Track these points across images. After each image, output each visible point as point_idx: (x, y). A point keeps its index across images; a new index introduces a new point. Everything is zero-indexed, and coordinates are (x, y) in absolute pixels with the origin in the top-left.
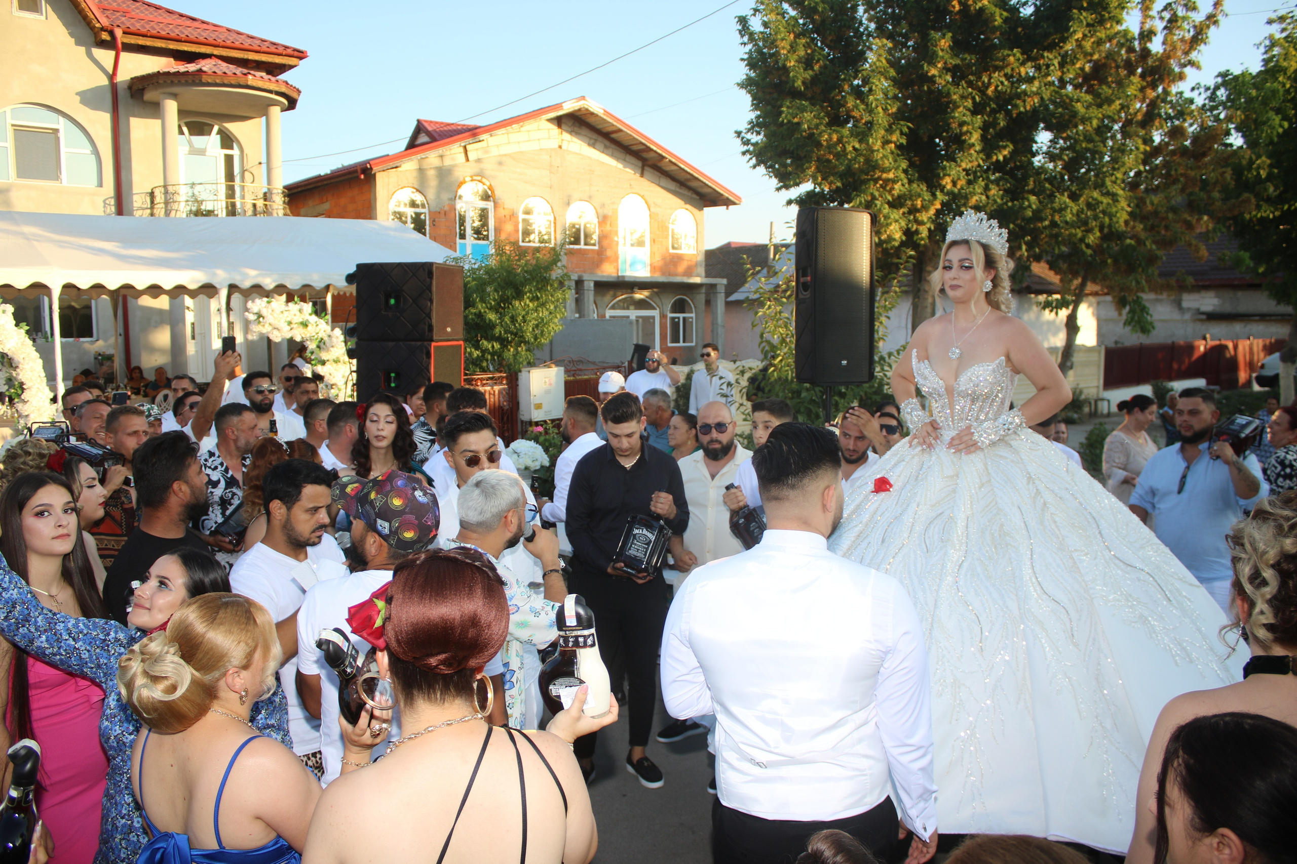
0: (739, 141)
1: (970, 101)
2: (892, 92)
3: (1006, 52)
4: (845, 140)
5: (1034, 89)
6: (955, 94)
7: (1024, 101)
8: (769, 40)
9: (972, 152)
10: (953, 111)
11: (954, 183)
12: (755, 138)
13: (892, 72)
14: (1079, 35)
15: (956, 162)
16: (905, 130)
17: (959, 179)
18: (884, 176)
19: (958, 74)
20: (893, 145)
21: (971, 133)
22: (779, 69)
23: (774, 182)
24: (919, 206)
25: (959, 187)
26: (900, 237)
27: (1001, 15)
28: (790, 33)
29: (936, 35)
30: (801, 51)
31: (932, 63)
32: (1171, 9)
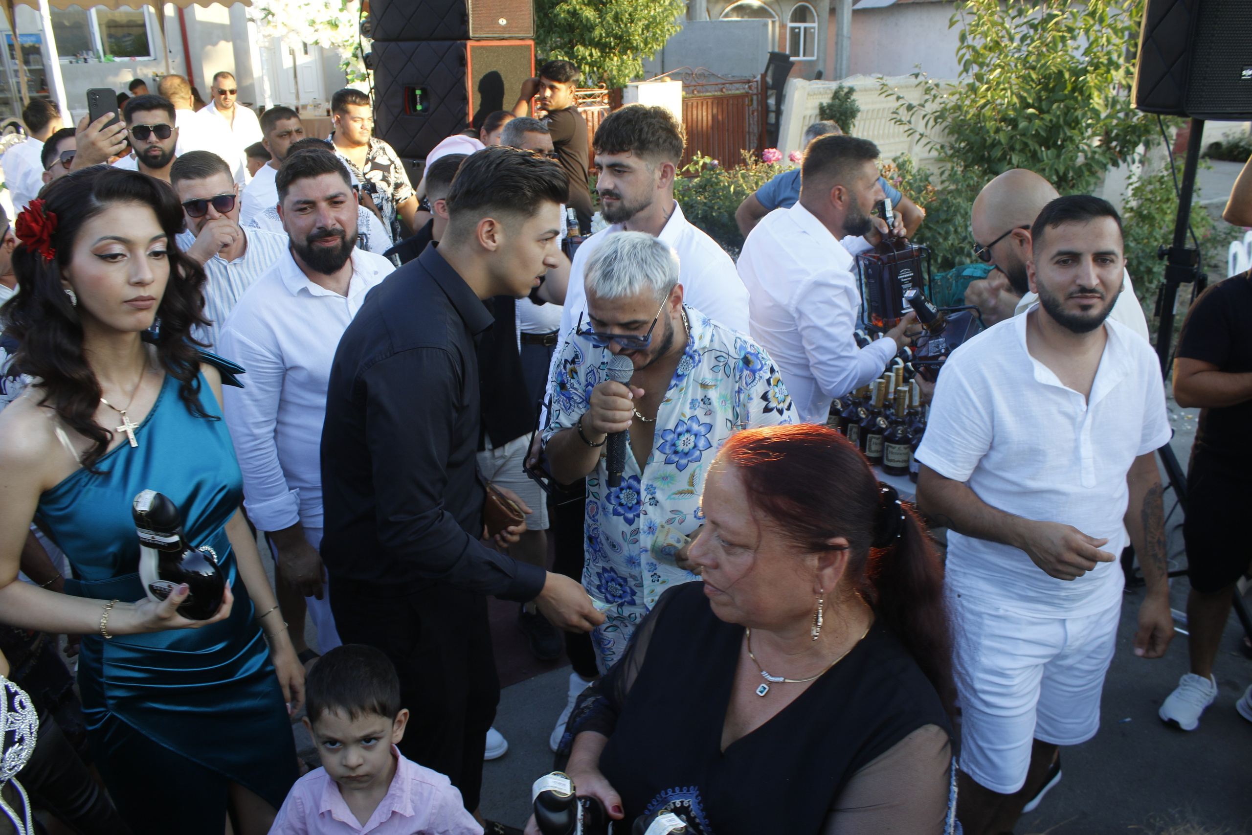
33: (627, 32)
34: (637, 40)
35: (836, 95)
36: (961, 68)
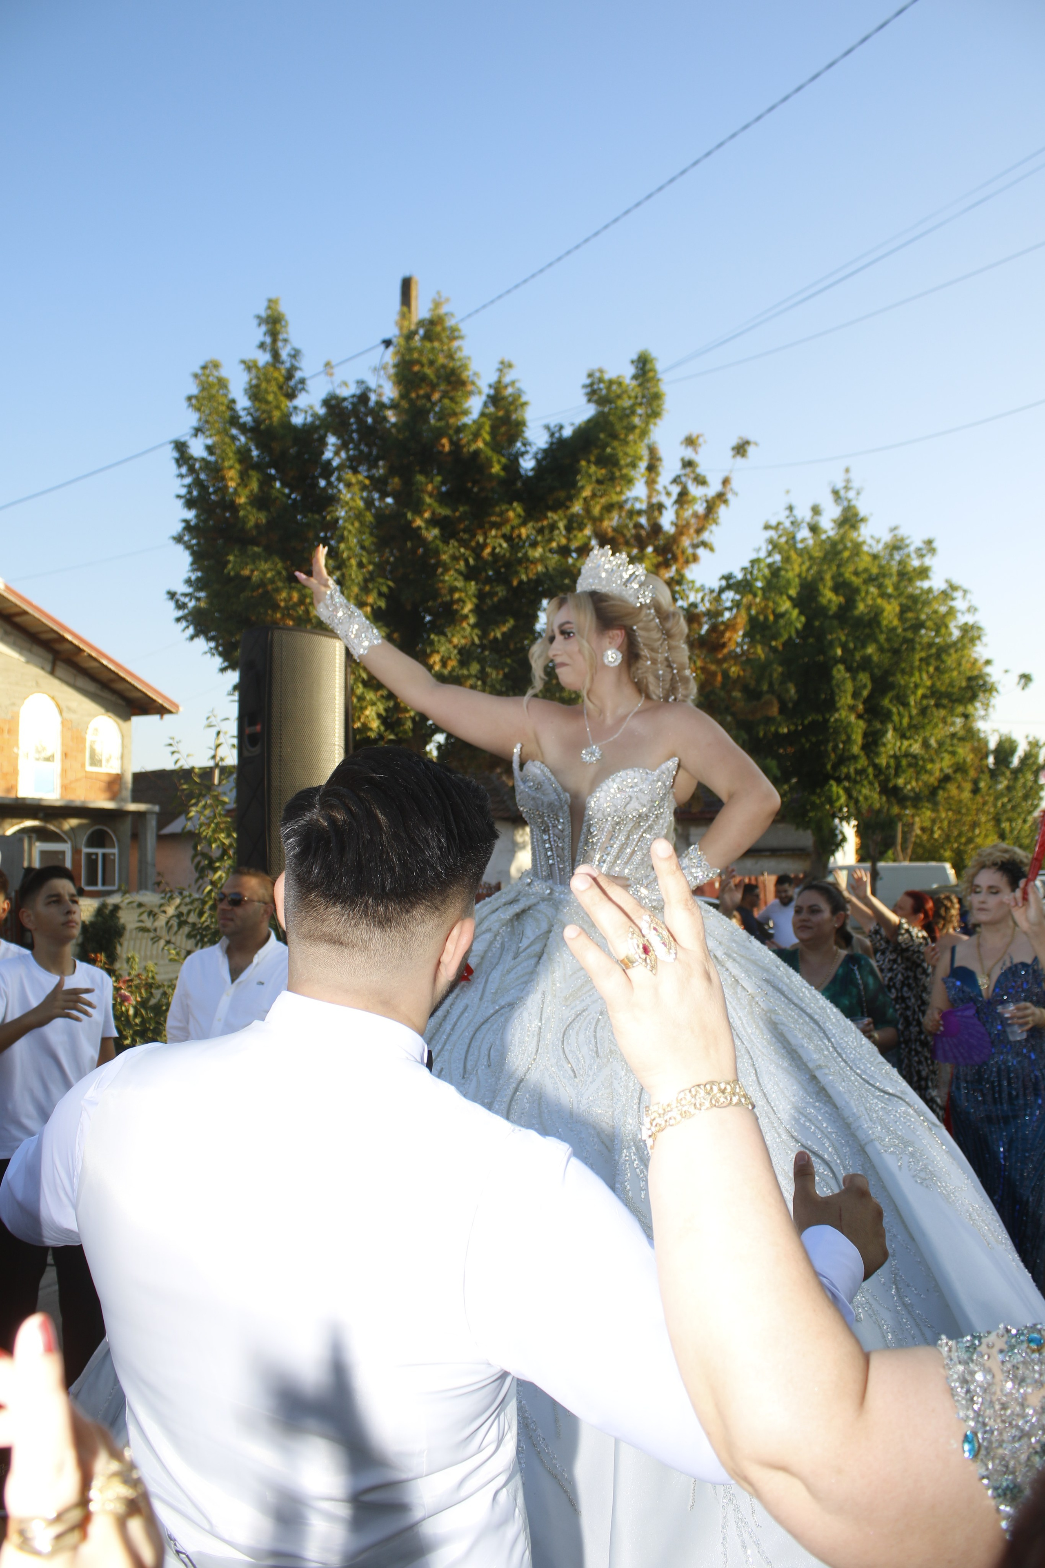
0: (172, 604)
1: (462, 563)
2: (369, 541)
3: (504, 507)
5: (538, 555)
6: (445, 553)
7: (526, 568)
8: (214, 470)
9: (465, 625)
10: (442, 574)
11: (444, 663)
12: (193, 601)
13: (370, 518)
15: (445, 635)
16: (384, 589)
17: (449, 658)
19: (448, 529)
21: (464, 602)
22: (226, 507)
23: (218, 661)
25: (449, 668)
26: (378, 727)
27: (500, 462)
28: (240, 462)
29: (420, 478)
30: (254, 485)
31: (418, 512)
32: (681, 483)
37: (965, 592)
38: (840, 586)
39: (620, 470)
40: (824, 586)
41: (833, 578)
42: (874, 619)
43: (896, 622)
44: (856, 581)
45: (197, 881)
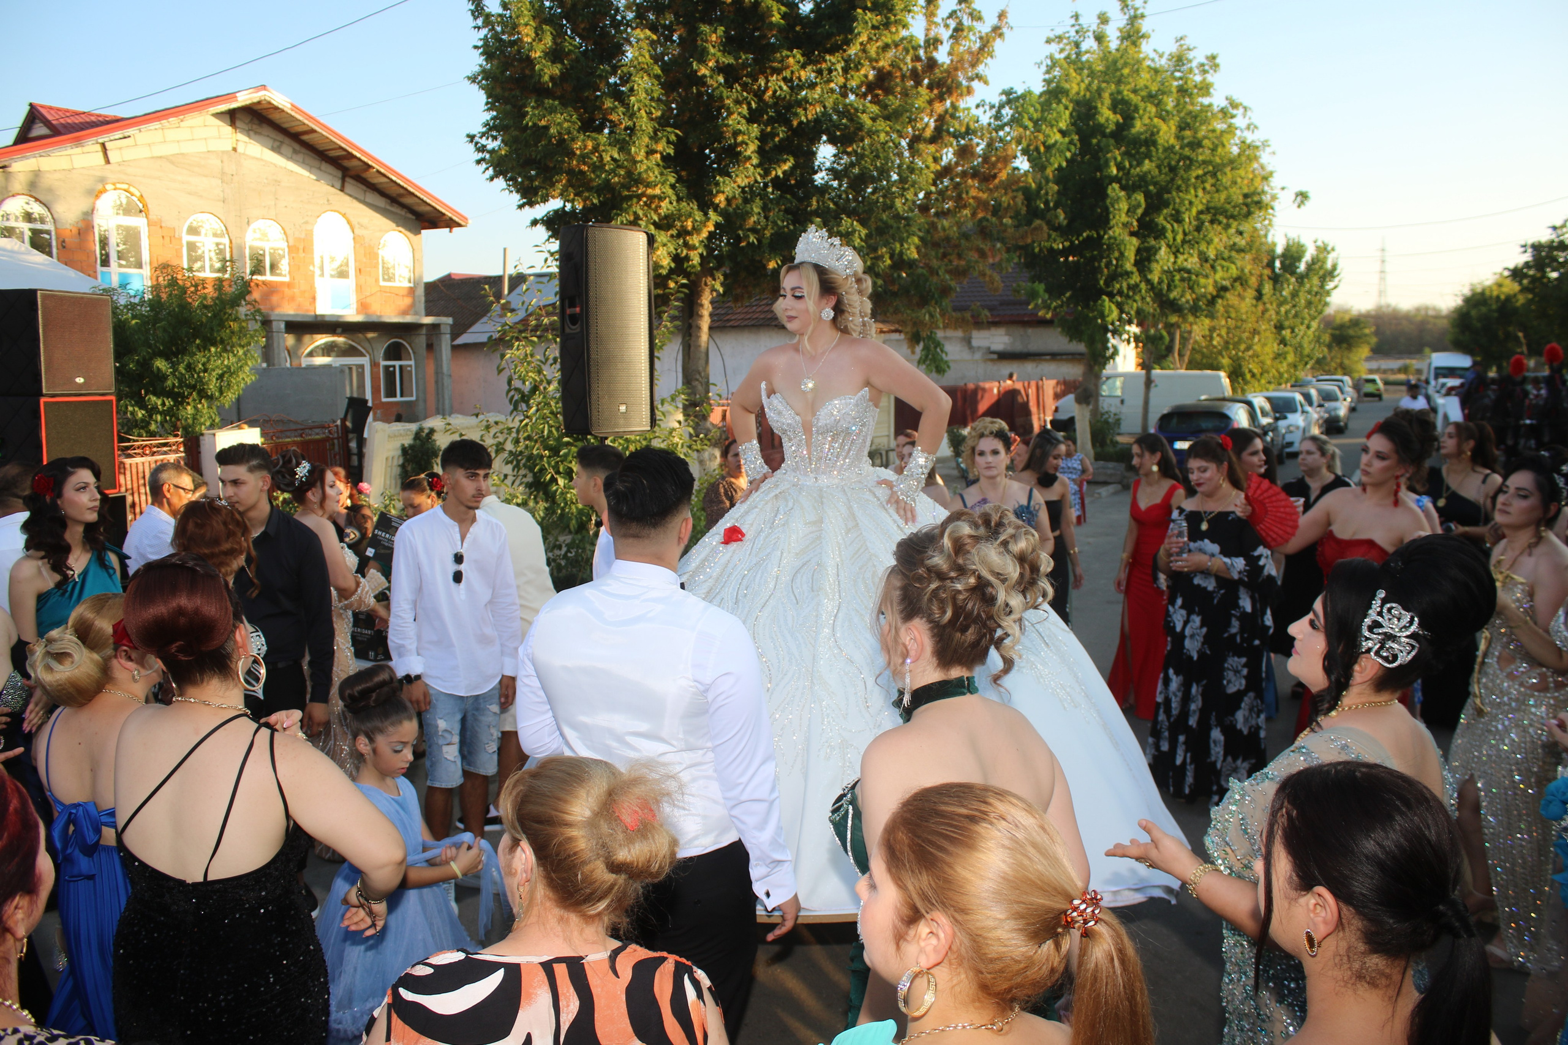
0: (472, 147)
1: (745, 107)
2: (658, 92)
3: (785, 53)
4: (602, 148)
5: (817, 96)
6: (728, 98)
7: (805, 109)
8: (509, 25)
9: (748, 165)
10: (727, 118)
11: (729, 202)
12: (492, 145)
13: (657, 70)
14: (864, 38)
15: (731, 177)
16: (673, 138)
17: (734, 197)
18: (650, 191)
19: (731, 74)
20: (659, 156)
21: (747, 144)
22: (521, 60)
23: (516, 198)
24: (690, 228)
25: (734, 206)
26: (669, 264)
27: (779, 9)
28: (534, 18)
29: (705, 28)
30: (548, 40)
31: (702, 61)
32: (957, 17)
33: (201, 381)
34: (212, 387)
35: (417, 435)
36: (512, 407)
37: (1245, 108)
38: (1119, 104)
39: (895, 16)
40: (1102, 104)
41: (1111, 94)
42: (1149, 141)
43: (1172, 141)
44: (1135, 99)
45: (511, 413)
